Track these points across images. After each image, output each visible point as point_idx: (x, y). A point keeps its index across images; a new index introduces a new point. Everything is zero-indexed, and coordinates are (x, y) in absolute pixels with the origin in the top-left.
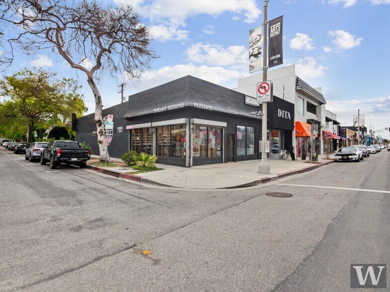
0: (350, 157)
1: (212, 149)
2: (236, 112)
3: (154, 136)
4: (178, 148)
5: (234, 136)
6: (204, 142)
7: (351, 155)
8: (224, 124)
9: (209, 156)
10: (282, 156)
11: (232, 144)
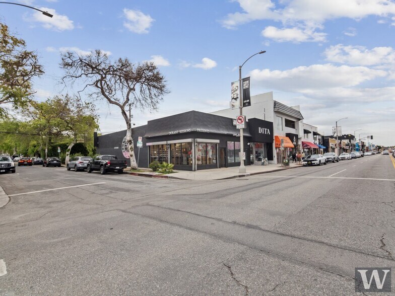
0: (313, 162)
1: (210, 159)
2: (226, 132)
3: (169, 151)
4: (185, 158)
5: (225, 149)
6: (204, 154)
7: (314, 160)
8: (218, 141)
9: (208, 163)
10: (263, 163)
11: (224, 154)
